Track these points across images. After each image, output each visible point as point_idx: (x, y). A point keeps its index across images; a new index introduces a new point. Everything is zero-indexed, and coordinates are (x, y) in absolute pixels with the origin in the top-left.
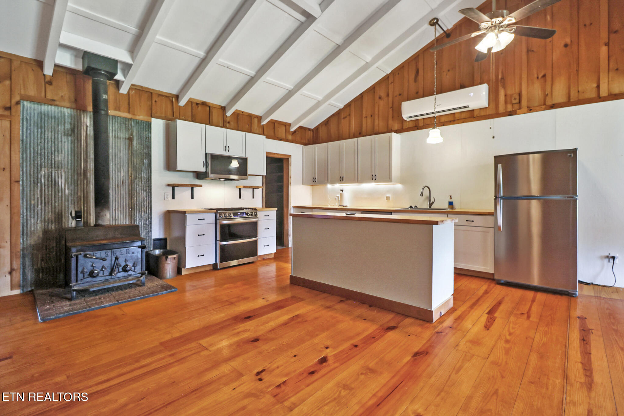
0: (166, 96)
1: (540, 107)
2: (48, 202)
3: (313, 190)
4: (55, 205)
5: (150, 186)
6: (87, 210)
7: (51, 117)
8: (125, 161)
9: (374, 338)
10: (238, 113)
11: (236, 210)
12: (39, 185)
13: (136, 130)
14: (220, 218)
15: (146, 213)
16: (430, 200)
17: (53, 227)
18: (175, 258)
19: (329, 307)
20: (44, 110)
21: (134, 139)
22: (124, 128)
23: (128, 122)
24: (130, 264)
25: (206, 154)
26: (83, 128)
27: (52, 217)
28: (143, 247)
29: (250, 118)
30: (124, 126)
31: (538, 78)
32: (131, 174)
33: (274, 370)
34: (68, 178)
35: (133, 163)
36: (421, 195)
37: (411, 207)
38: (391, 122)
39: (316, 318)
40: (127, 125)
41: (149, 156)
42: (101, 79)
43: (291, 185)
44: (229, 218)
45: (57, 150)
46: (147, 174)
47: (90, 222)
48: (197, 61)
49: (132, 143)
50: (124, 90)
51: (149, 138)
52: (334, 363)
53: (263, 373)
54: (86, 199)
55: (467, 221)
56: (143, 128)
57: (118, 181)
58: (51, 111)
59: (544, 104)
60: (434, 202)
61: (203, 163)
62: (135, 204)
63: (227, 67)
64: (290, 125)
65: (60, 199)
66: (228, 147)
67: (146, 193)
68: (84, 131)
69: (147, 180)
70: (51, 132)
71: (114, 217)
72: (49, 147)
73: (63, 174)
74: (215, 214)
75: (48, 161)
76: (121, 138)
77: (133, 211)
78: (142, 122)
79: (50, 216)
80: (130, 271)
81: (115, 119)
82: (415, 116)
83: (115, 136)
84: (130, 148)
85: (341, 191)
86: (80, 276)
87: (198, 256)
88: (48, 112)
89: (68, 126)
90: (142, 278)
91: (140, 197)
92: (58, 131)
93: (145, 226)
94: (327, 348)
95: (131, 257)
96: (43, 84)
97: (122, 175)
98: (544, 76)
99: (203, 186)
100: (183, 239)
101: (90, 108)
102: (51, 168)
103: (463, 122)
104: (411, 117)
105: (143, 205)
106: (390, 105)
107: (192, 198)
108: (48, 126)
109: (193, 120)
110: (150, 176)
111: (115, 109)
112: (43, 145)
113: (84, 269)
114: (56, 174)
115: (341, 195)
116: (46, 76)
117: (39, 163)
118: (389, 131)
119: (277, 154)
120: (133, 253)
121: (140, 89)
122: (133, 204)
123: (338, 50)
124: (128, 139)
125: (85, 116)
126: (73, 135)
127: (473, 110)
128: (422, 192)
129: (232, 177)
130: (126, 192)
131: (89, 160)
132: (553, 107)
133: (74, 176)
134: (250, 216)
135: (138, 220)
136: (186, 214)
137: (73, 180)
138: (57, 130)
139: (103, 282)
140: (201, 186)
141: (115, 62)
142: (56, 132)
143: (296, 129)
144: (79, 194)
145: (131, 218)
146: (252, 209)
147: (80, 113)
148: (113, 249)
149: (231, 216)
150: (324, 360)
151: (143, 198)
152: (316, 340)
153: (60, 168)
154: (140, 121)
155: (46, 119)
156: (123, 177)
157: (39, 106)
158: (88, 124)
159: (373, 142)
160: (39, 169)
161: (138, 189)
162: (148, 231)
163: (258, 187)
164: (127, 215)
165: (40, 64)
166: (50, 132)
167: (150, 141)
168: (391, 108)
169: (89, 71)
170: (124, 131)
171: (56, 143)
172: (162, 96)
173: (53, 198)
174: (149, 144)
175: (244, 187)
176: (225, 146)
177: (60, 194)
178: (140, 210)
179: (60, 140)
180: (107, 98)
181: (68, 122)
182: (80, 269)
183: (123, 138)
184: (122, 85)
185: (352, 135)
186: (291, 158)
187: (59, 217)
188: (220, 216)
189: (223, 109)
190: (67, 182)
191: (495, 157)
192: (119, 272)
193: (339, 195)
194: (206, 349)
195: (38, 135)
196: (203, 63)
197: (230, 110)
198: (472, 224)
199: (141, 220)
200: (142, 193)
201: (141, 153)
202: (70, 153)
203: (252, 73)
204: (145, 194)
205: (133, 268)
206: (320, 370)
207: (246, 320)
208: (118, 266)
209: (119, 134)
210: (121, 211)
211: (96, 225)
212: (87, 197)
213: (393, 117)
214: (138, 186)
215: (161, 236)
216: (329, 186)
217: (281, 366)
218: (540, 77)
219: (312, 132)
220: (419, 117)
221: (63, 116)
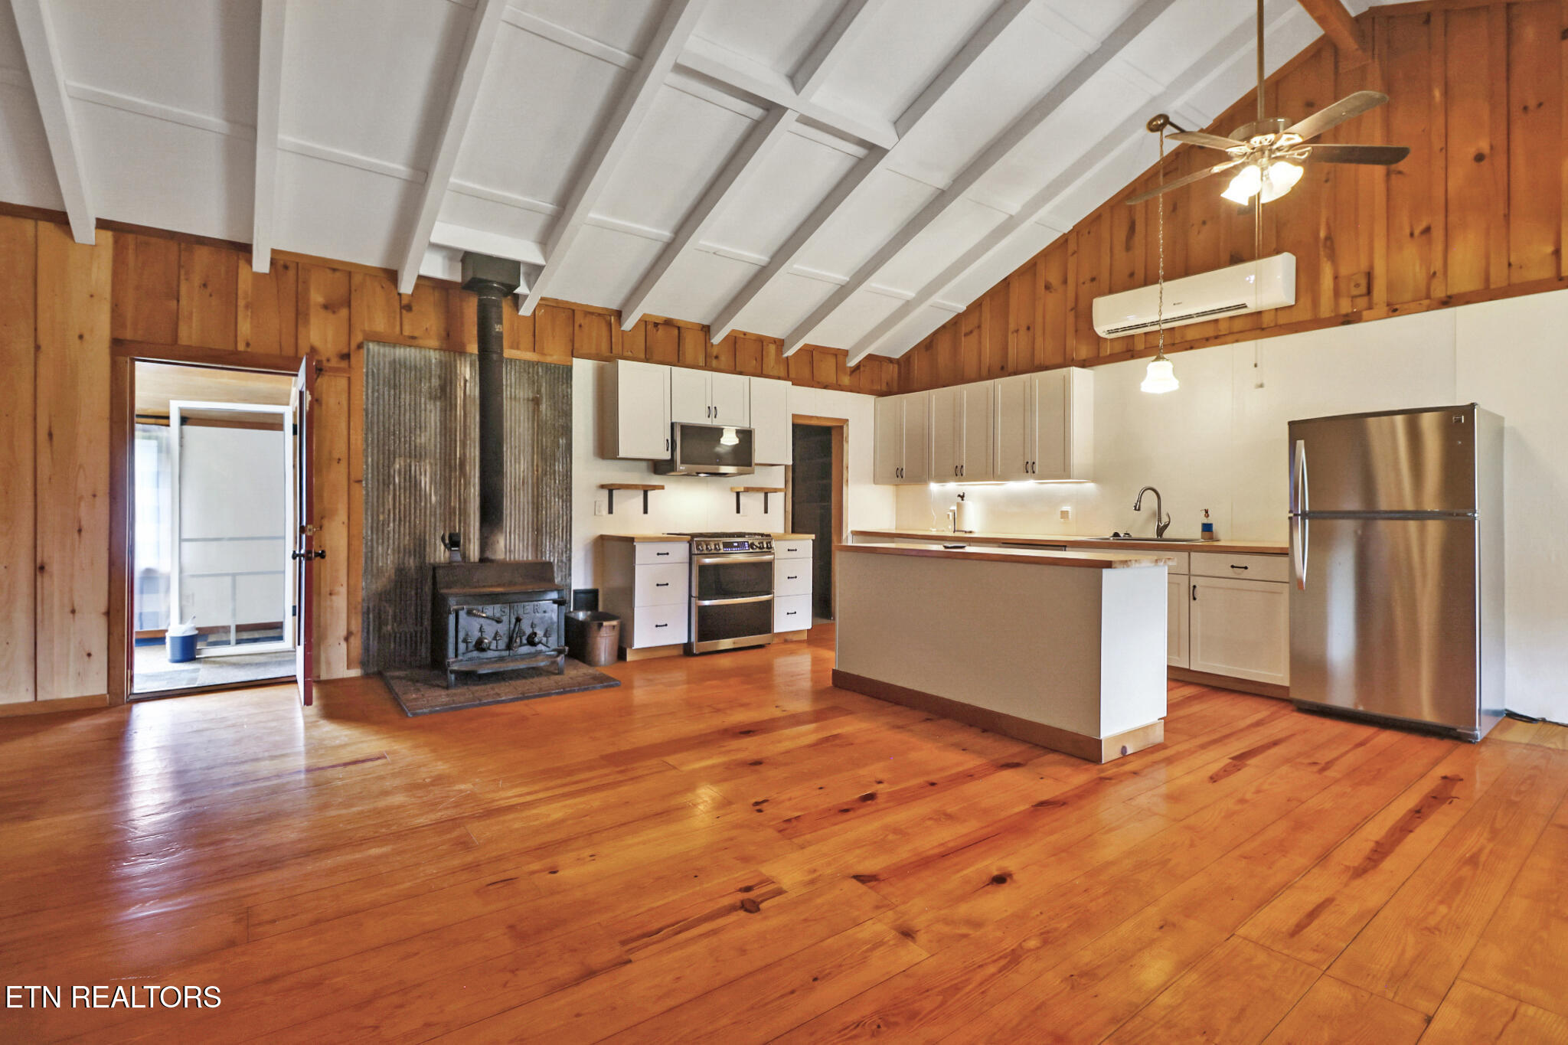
0: (599, 315)
1: (1418, 302)
2: (405, 517)
3: (897, 496)
4: (415, 522)
5: (568, 489)
6: (465, 530)
7: (410, 367)
8: (528, 440)
9: (971, 776)
10: (735, 337)
11: (730, 537)
12: (391, 487)
13: (546, 383)
14: (699, 552)
15: (562, 540)
16: (1160, 520)
17: (411, 563)
18: (614, 627)
19: (899, 727)
20: (400, 355)
21: (542, 400)
22: (526, 381)
23: (534, 367)
24: (540, 633)
25: (672, 425)
26: (460, 385)
27: (409, 545)
28: (560, 602)
29: (760, 344)
30: (526, 375)
31: (1412, 235)
32: (537, 466)
33: (783, 801)
34: (435, 475)
35: (540, 446)
36: (1135, 507)
37: (1116, 535)
38: (1071, 342)
39: (871, 742)
40: (531, 375)
41: (567, 431)
42: (493, 298)
43: (847, 485)
44: (715, 552)
45: (418, 426)
46: (565, 466)
47: (469, 554)
48: (656, 248)
49: (538, 410)
50: (526, 310)
51: (567, 396)
52: (887, 802)
53: (765, 804)
54: (464, 513)
55: (1233, 567)
56: (558, 378)
57: (515, 479)
58: (410, 356)
59: (1428, 297)
60: (1168, 524)
61: (666, 442)
62: (544, 522)
63: (714, 253)
64: (845, 353)
65: (423, 511)
66: (715, 408)
67: (563, 501)
68: (461, 390)
69: (565, 478)
70: (410, 394)
71: (508, 547)
72: (407, 421)
73: (428, 467)
74: (688, 545)
75: (405, 444)
76: (521, 400)
77: (540, 537)
78: (557, 367)
79: (406, 542)
80: (540, 645)
81: (511, 365)
82: (1124, 329)
83: (511, 395)
84: (536, 417)
85: (960, 498)
86: (462, 646)
87: (657, 626)
88: (405, 359)
89: (435, 382)
90: (559, 659)
91: (552, 510)
92: (421, 391)
93: (560, 564)
94: (880, 782)
95: (542, 618)
96: (398, 310)
97: (522, 469)
98: (1427, 230)
99: (666, 487)
100: (628, 593)
101: (473, 348)
102: (410, 457)
103: (1237, 341)
104: (1117, 331)
105: (557, 524)
106: (1070, 304)
107: (646, 511)
108: (405, 383)
109: (648, 359)
110: (569, 469)
111: (511, 347)
112: (397, 417)
113: (467, 635)
114: (418, 468)
115: (959, 506)
116: (403, 297)
117: (392, 448)
118: (1068, 363)
119: (817, 418)
120: (545, 612)
121: (554, 305)
122: (540, 523)
123: (940, 200)
124: (533, 400)
125: (463, 362)
126: (443, 399)
127: (1260, 313)
128: (1139, 500)
129: (724, 469)
130: (528, 499)
131: (468, 442)
132: (1448, 302)
133: (445, 471)
134: (758, 550)
135: (548, 552)
136: (635, 544)
137: (442, 478)
138: (418, 390)
139: (496, 661)
140: (662, 488)
141: (515, 265)
142: (418, 394)
143: (860, 362)
144: (452, 504)
145: (537, 550)
146: (762, 535)
147: (455, 356)
148: (513, 602)
149: (720, 549)
150: (871, 797)
151: (557, 512)
152: (863, 772)
153: (423, 456)
154: (553, 365)
155: (403, 370)
156: (524, 472)
157: (392, 350)
158: (468, 377)
159: (1028, 390)
160: (392, 459)
161: (548, 493)
162: (566, 575)
163: (775, 490)
164: (530, 543)
165: (392, 276)
166: (408, 394)
167: (569, 402)
168: (1072, 310)
169: (473, 285)
170: (526, 385)
171: (418, 413)
172: (592, 314)
173: (413, 511)
174: (568, 408)
175: (747, 490)
176: (709, 408)
177: (423, 504)
178: (552, 535)
179: (423, 406)
180: (501, 330)
181: (435, 375)
182: (461, 636)
183: (524, 400)
184: (524, 301)
185: (984, 371)
186: (848, 425)
187: (420, 546)
188: (698, 549)
189: (706, 330)
190: (433, 483)
191: (1291, 424)
192: (521, 645)
193: (954, 508)
194: (674, 768)
195: (389, 400)
196: (668, 251)
197: (718, 332)
198: (1245, 574)
199: (554, 553)
200: (555, 502)
201: (554, 425)
202: (438, 430)
203: (764, 259)
204: (561, 504)
205: (544, 640)
206: (859, 808)
207: (742, 735)
208: (521, 633)
209: (517, 392)
210: (519, 535)
211: (483, 560)
212: (465, 509)
213: (1076, 331)
214: (548, 489)
215: (589, 586)
216: (934, 487)
217: (795, 798)
218: (1417, 232)
219: (896, 366)
220: (1135, 330)
221: (427, 364)
